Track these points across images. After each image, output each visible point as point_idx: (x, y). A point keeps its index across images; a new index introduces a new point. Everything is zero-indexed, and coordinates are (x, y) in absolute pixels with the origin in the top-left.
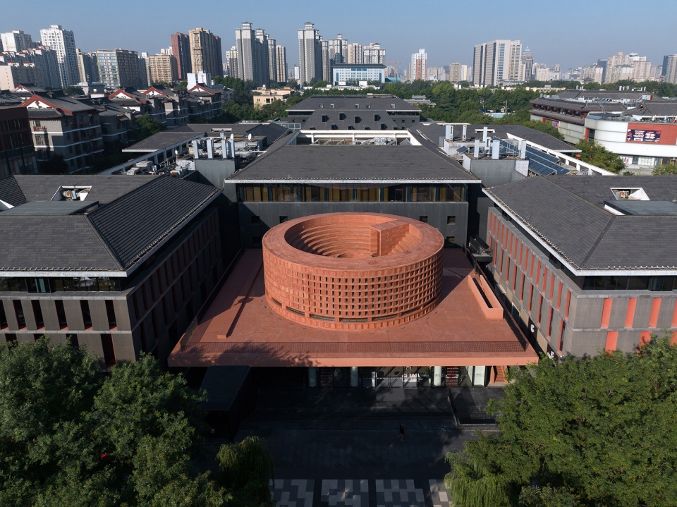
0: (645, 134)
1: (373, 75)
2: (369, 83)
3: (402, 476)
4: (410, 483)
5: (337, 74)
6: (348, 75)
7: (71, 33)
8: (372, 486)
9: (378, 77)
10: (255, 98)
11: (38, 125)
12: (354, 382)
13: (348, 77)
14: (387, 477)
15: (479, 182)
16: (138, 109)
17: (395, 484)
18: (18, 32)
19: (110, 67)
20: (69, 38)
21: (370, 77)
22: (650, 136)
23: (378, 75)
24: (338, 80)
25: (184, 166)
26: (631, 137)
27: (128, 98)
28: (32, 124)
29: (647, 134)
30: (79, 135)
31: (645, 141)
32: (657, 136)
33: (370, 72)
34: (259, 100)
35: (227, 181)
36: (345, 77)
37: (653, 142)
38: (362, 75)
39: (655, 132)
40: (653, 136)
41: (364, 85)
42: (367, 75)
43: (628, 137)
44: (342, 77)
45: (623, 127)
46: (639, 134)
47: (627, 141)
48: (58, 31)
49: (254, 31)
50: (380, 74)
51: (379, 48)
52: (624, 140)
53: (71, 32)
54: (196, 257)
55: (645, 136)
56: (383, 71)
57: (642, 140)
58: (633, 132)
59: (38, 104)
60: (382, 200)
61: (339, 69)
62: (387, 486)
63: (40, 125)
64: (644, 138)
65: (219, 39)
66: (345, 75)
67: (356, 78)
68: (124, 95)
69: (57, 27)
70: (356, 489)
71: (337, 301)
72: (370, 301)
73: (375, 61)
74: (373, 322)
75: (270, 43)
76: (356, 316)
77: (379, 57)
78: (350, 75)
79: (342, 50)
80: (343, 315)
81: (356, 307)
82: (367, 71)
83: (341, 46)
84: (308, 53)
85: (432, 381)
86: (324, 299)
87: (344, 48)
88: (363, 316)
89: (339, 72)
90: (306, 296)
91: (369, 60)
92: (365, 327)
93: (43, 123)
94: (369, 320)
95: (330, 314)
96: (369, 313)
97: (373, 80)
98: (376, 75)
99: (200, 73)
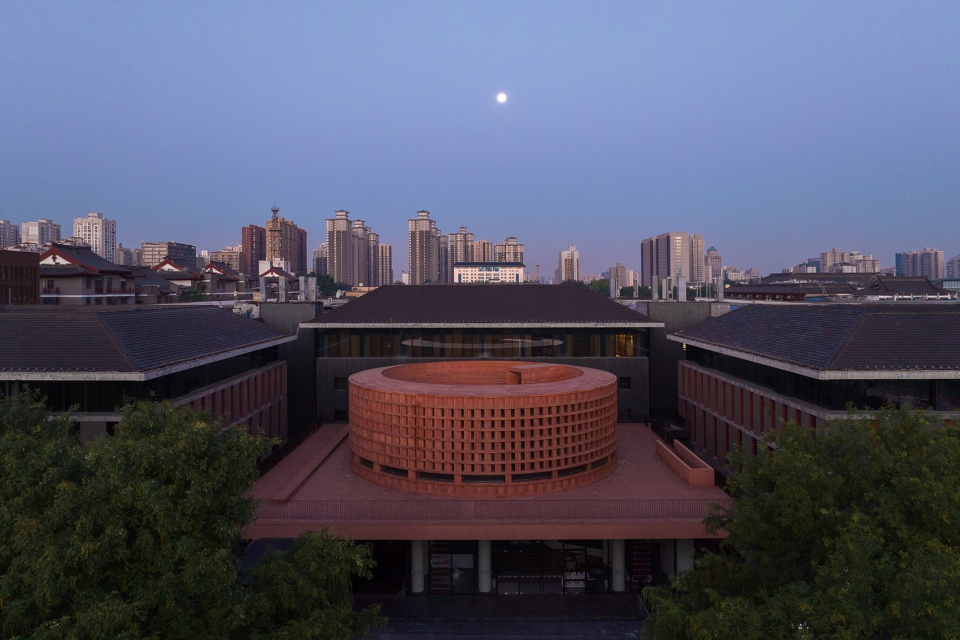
1: (508, 276)
5: (460, 275)
6: (474, 276)
7: (114, 223)
9: (515, 279)
11: (51, 285)
12: (485, 587)
13: (474, 280)
15: (662, 325)
16: (188, 284)
18: (45, 221)
20: (109, 229)
21: (503, 280)
23: (515, 276)
27: (175, 270)
28: (43, 284)
33: (504, 273)
35: (303, 326)
36: (470, 280)
38: (493, 276)
42: (500, 276)
44: (466, 279)
48: (96, 220)
49: (350, 222)
50: (517, 276)
51: (515, 243)
53: (114, 221)
54: (249, 416)
56: (521, 271)
59: (54, 259)
61: (462, 269)
63: (53, 287)
65: (305, 233)
66: (469, 276)
67: (485, 280)
68: (171, 267)
69: (96, 215)
71: (458, 447)
72: (508, 447)
73: (510, 258)
74: (514, 483)
75: (372, 238)
76: (488, 472)
77: (516, 254)
78: (477, 276)
79: (466, 247)
80: (468, 471)
81: (488, 457)
82: (500, 272)
83: (466, 241)
84: (421, 248)
85: (610, 585)
86: (438, 445)
87: (469, 244)
88: (498, 472)
89: (462, 273)
90: (411, 443)
91: (500, 258)
92: (501, 491)
93: (57, 283)
94: (508, 479)
95: (448, 470)
96: (508, 468)
97: (508, 281)
98: (512, 276)
99: (277, 261)
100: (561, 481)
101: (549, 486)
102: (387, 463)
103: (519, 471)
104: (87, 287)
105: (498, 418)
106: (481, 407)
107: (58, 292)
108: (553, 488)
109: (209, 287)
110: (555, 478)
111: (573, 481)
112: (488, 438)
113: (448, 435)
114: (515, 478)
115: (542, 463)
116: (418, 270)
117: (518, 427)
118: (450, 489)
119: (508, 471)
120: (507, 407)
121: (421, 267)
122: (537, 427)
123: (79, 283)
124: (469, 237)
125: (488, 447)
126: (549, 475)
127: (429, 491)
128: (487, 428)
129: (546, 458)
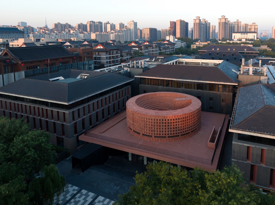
1: (251, 36)
2: (246, 40)
5: (234, 36)
6: (239, 36)
10: (192, 46)
11: (99, 54)
12: (145, 163)
15: (237, 84)
19: (147, 34)
20: (135, 25)
24: (234, 39)
25: (126, 70)
27: (135, 45)
30: (111, 57)
34: (193, 46)
38: (245, 36)
41: (244, 40)
42: (248, 36)
44: (236, 37)
48: (132, 22)
49: (200, 20)
50: (254, 36)
51: (255, 25)
56: (256, 34)
59: (100, 47)
60: (194, 89)
61: (236, 34)
65: (188, 23)
66: (238, 36)
67: (243, 37)
71: (141, 126)
72: (153, 128)
73: (253, 30)
74: (155, 138)
75: (208, 24)
76: (148, 134)
77: (255, 29)
78: (240, 36)
79: (238, 26)
80: (143, 133)
81: (148, 130)
82: (248, 35)
83: (238, 24)
84: (222, 27)
86: (137, 125)
87: (239, 25)
88: (150, 135)
91: (250, 30)
92: (151, 139)
93: (100, 53)
94: (153, 137)
95: (139, 131)
98: (252, 36)
99: (171, 36)
100: (169, 139)
101: (165, 140)
103: (156, 135)
104: (106, 54)
105: (150, 121)
106: (146, 117)
107: (100, 55)
108: (166, 141)
109: (143, 49)
110: (167, 138)
111: (173, 139)
112: (148, 125)
113: (139, 123)
114: (155, 137)
115: (163, 134)
117: (156, 124)
118: (140, 136)
119: (153, 135)
120: (153, 118)
122: (161, 125)
123: (104, 53)
126: (165, 137)
127: (136, 136)
128: (148, 123)
129: (164, 133)
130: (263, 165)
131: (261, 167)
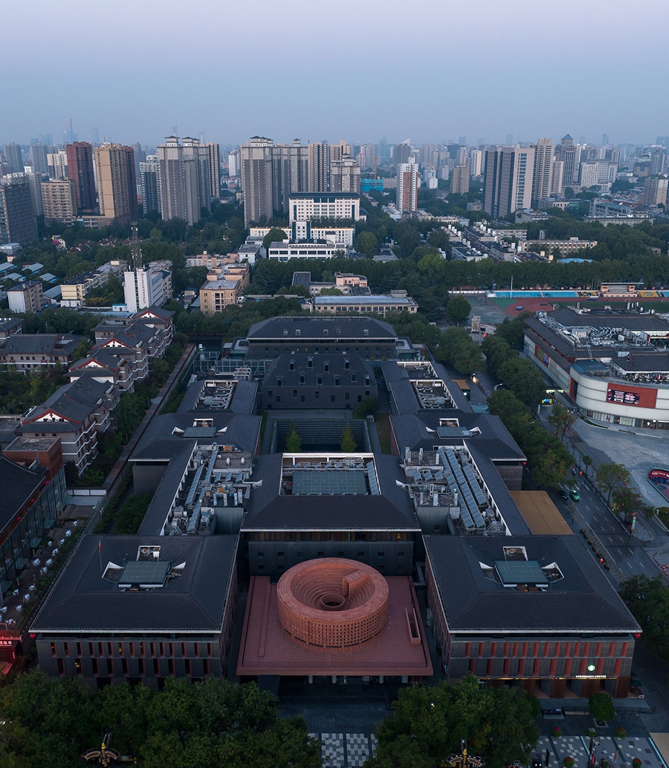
0: (624, 395)
1: (344, 209)
3: (358, 732)
4: (362, 735)
6: (309, 209)
8: (345, 736)
9: (351, 215)
10: (202, 292)
12: (334, 681)
13: (309, 215)
14: (351, 733)
15: (420, 530)
17: (355, 735)
21: (339, 215)
22: (630, 398)
23: (351, 208)
24: (295, 218)
26: (611, 398)
29: (627, 396)
30: (83, 438)
31: (625, 403)
32: (637, 399)
33: (340, 204)
35: (242, 530)
36: (305, 215)
37: (633, 404)
38: (328, 209)
39: (634, 395)
40: (632, 398)
42: (336, 208)
43: (609, 397)
44: (301, 211)
45: (603, 386)
46: (619, 396)
47: (607, 401)
50: (353, 206)
52: (605, 400)
55: (625, 397)
56: (356, 202)
57: (622, 401)
58: (613, 392)
61: (297, 201)
62: (352, 737)
64: (624, 399)
66: (305, 210)
67: (321, 215)
70: (338, 738)
71: (325, 637)
72: (343, 637)
74: (345, 648)
76: (335, 645)
77: (351, 176)
78: (313, 209)
80: (328, 644)
81: (336, 640)
82: (335, 204)
84: (256, 178)
85: (378, 681)
86: (317, 635)
88: (339, 645)
89: (297, 204)
90: (307, 633)
91: (336, 181)
92: (340, 651)
93: (59, 436)
94: (343, 647)
95: (321, 644)
96: (343, 643)
97: (343, 217)
98: (348, 208)
99: (140, 271)
100: (363, 645)
101: (358, 647)
102: (297, 636)
103: (347, 644)
104: (77, 435)
106: (333, 625)
110: (360, 644)
112: (336, 634)
113: (321, 633)
114: (346, 646)
115: (355, 641)
116: (253, 200)
117: (347, 630)
118: (322, 649)
121: (256, 198)
123: (72, 435)
124: (303, 151)
125: (336, 637)
126: (358, 644)
128: (336, 631)
129: (357, 639)
130: (481, 657)
131: (479, 659)
